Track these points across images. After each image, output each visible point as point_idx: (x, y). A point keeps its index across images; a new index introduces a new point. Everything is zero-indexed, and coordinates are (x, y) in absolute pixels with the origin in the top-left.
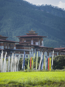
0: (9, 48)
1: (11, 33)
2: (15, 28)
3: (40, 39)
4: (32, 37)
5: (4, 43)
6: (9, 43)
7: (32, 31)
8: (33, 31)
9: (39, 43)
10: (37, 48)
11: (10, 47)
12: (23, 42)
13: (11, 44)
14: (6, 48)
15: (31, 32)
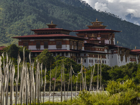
0: (76, 49)
1: (4, 30)
2: (9, 21)
3: (111, 35)
4: (98, 31)
5: (70, 41)
6: (77, 41)
7: (97, 23)
8: (99, 23)
9: (110, 41)
10: (113, 49)
11: (77, 46)
12: (92, 39)
13: (79, 43)
14: (73, 48)
15: (95, 23)
